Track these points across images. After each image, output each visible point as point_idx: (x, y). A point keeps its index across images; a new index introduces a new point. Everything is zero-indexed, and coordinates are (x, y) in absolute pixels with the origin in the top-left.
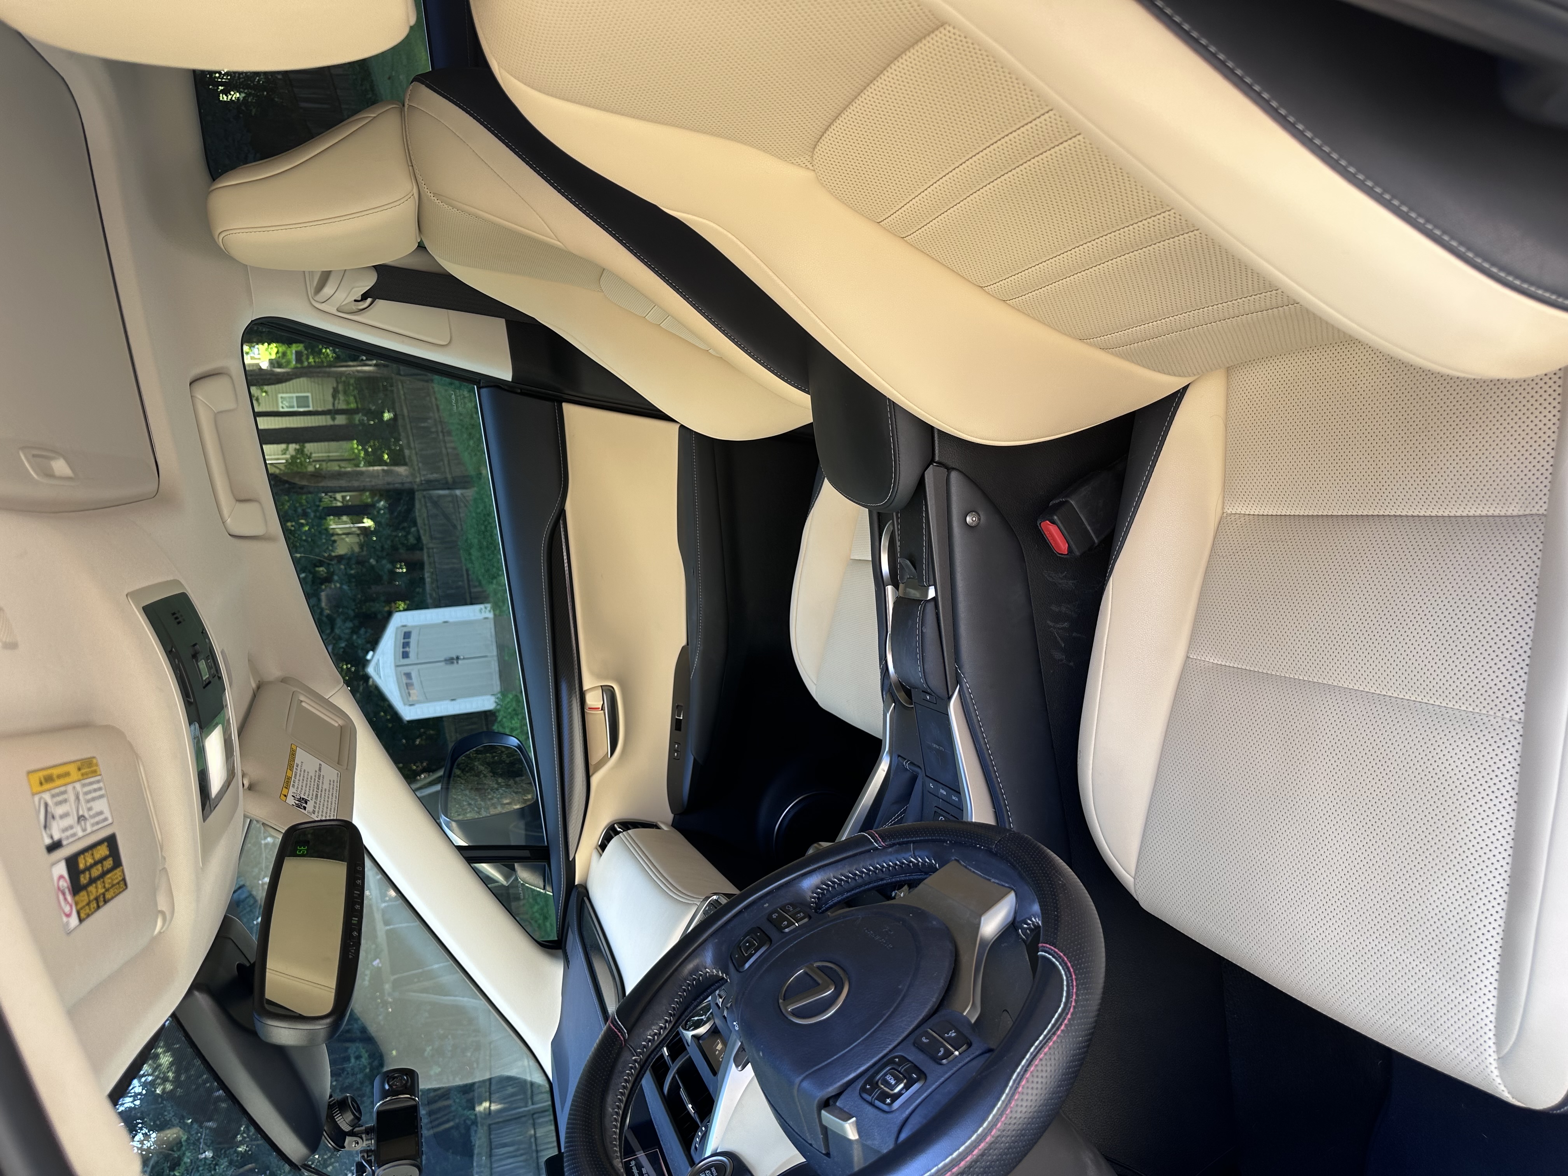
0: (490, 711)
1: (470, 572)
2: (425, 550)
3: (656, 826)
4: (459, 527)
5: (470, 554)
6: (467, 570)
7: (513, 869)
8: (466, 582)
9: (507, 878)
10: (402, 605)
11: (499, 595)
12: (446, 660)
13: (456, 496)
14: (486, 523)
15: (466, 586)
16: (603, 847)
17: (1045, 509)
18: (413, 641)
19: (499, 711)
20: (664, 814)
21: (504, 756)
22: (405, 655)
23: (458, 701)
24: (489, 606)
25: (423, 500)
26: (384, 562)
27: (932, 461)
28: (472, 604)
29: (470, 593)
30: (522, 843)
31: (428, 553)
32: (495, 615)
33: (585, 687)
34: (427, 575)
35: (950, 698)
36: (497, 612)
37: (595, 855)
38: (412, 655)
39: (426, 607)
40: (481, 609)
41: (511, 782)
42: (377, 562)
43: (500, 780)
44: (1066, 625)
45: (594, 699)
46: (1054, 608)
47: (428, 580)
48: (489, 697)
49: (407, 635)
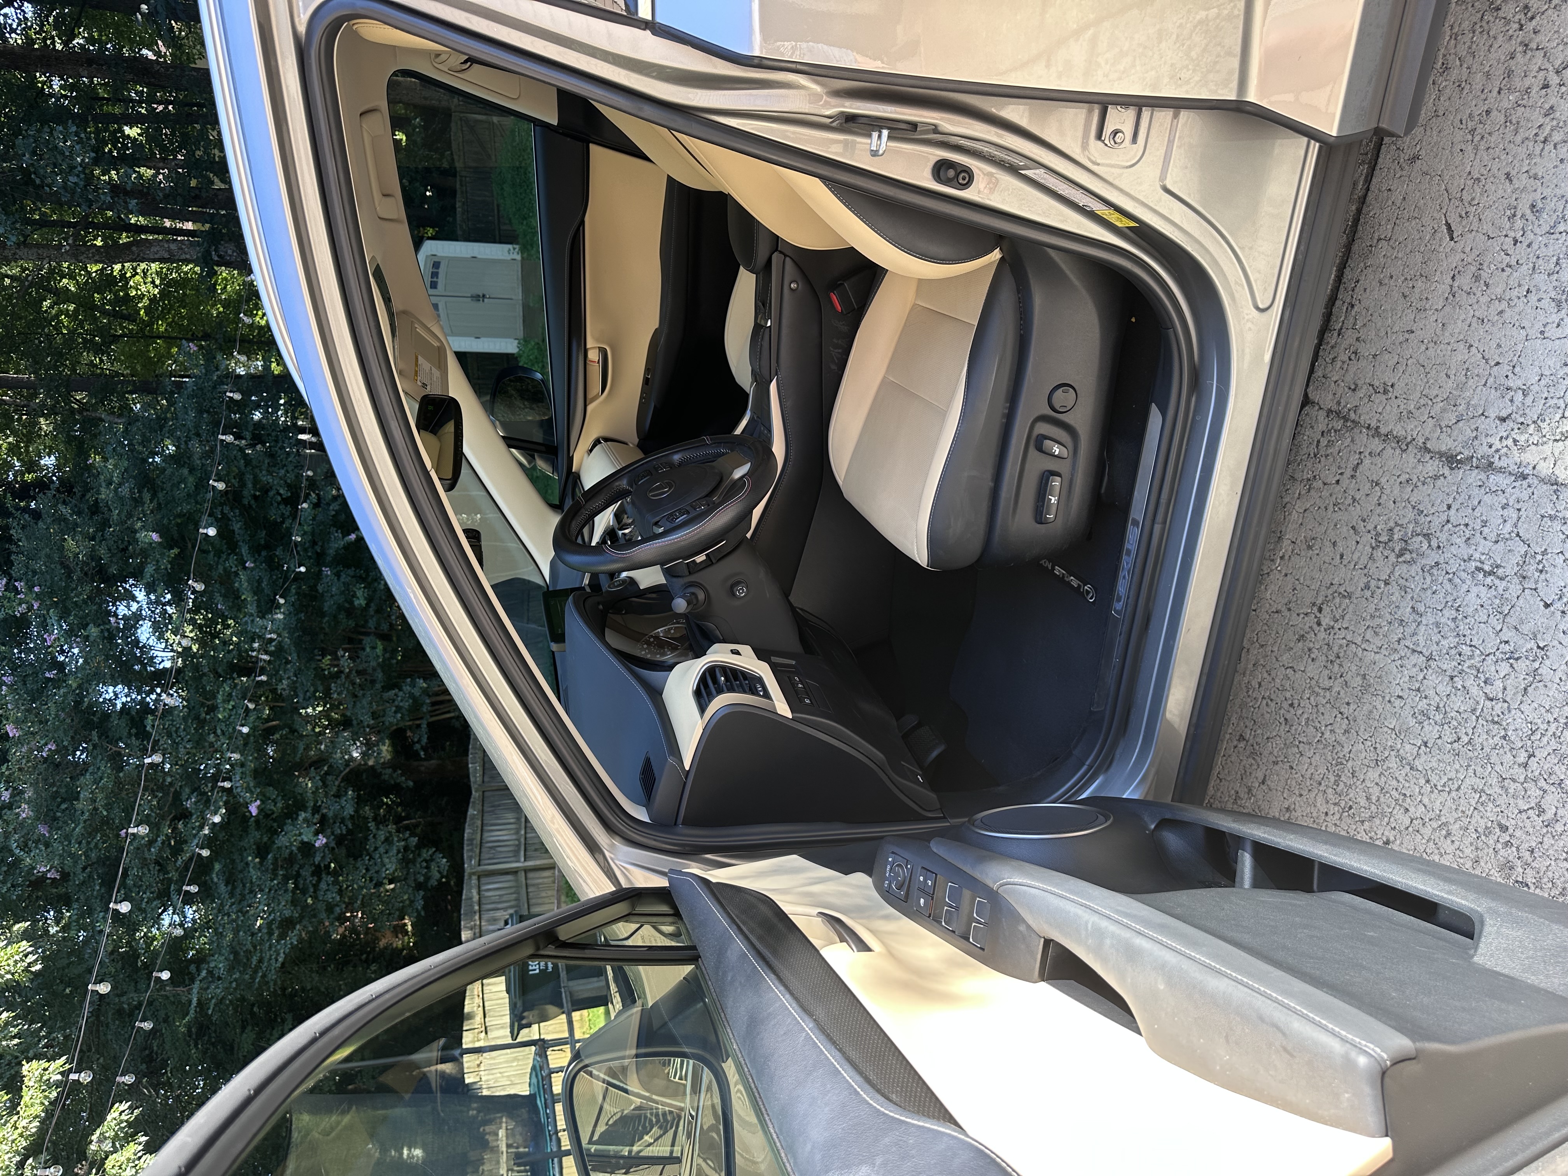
0: (513, 354)
1: (501, 209)
2: (458, 178)
3: (626, 444)
4: (493, 157)
5: (502, 189)
6: (498, 206)
7: (533, 457)
8: (496, 217)
9: (529, 463)
10: (431, 232)
11: (528, 238)
12: (472, 297)
13: (493, 123)
14: (521, 159)
15: (496, 222)
16: (591, 451)
17: (834, 285)
18: (442, 271)
19: (521, 356)
20: (633, 438)
21: (530, 387)
22: (434, 285)
23: (482, 339)
24: (517, 247)
25: (459, 123)
26: (417, 184)
27: (776, 250)
28: (501, 242)
29: (500, 229)
30: (541, 441)
31: (461, 181)
32: (523, 258)
33: (588, 346)
34: (458, 205)
35: (771, 381)
36: (525, 255)
37: (586, 455)
38: (440, 286)
39: (456, 240)
40: (509, 250)
41: (534, 406)
42: (410, 183)
43: (526, 403)
44: (840, 351)
45: (593, 355)
46: (835, 341)
47: (459, 210)
48: (512, 340)
49: (436, 265)
